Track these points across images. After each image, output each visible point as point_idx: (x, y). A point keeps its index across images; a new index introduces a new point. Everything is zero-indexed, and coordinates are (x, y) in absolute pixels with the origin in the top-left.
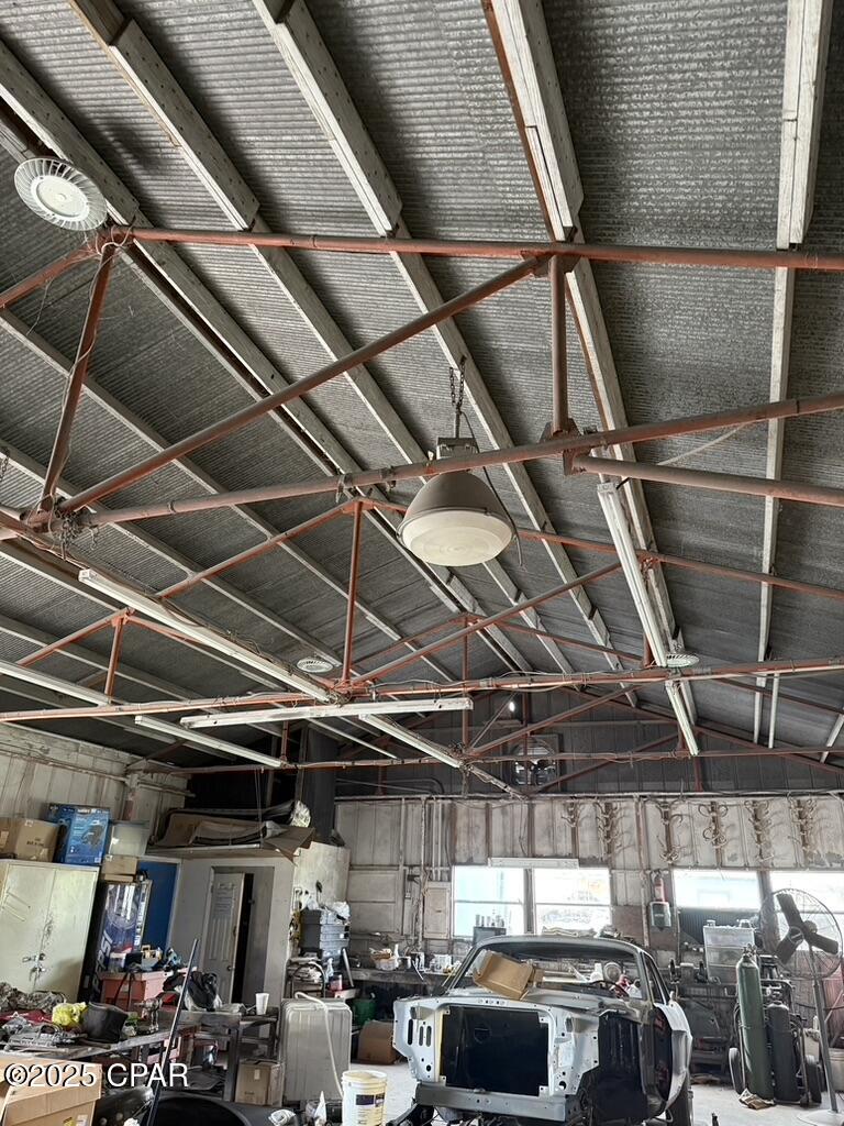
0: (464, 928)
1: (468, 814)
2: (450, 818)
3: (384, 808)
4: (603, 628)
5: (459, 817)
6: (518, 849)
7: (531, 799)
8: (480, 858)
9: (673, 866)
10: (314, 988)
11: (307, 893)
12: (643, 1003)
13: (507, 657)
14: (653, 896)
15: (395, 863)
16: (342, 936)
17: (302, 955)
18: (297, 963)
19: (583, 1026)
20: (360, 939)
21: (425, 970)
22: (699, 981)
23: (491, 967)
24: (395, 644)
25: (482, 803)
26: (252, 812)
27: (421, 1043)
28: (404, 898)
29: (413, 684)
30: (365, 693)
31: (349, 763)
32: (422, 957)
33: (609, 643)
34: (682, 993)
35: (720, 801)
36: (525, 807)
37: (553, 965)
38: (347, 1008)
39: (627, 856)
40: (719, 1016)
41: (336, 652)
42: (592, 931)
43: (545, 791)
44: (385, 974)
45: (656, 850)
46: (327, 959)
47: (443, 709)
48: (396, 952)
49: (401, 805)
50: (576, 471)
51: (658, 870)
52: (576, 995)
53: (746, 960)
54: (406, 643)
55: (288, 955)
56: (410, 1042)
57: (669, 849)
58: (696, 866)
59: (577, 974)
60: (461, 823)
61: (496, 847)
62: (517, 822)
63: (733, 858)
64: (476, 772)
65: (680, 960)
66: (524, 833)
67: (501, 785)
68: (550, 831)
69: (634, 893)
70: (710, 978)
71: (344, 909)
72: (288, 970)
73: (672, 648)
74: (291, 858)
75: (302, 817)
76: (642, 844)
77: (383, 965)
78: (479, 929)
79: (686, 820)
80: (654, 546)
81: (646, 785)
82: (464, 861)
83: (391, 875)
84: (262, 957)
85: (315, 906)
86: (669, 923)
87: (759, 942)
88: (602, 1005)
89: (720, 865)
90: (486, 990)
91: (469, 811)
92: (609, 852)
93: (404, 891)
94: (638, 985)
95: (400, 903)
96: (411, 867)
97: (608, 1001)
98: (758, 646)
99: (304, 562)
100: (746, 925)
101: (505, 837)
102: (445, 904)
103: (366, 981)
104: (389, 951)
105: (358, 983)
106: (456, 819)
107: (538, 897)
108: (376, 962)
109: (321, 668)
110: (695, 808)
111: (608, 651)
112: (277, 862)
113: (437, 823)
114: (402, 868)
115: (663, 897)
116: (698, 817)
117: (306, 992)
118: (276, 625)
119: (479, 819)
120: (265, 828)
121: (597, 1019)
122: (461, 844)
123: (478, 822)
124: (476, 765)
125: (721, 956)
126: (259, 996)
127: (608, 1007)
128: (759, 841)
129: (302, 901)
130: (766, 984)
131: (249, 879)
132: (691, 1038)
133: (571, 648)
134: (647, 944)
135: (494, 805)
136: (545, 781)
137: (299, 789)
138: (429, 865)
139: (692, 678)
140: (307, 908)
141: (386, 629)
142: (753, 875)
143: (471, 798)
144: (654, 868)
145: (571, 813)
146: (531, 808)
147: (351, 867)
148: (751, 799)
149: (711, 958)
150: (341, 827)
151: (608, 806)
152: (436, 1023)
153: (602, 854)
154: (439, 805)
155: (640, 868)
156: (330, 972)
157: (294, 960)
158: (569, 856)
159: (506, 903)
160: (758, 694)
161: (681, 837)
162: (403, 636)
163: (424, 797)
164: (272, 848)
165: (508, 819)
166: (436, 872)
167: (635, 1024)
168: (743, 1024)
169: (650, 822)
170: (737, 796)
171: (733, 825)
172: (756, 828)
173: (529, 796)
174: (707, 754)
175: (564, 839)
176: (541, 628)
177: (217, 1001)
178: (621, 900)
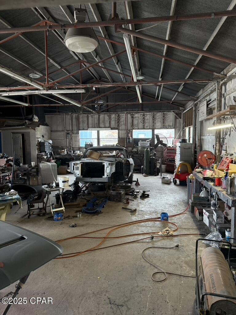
0: (82, 145)
1: (82, 118)
2: (78, 119)
3: (59, 116)
4: (120, 67)
5: (80, 118)
6: (96, 126)
7: (99, 114)
8: (86, 128)
9: (133, 129)
10: (45, 160)
11: (40, 138)
12: (125, 159)
13: (93, 74)
14: (128, 136)
15: (63, 130)
16: (51, 148)
17: (41, 153)
18: (39, 155)
19: (112, 165)
20: (56, 148)
21: (73, 154)
22: (137, 153)
23: (91, 154)
24: (59, 69)
25: (86, 115)
26: (21, 118)
27: (76, 170)
28: (67, 138)
29: (68, 85)
30: (54, 87)
31: (49, 105)
32: (72, 151)
33: (122, 71)
34: (133, 156)
35: (146, 113)
36: (98, 116)
37: (104, 152)
38: (55, 164)
39: (123, 127)
40: (140, 160)
41: (41, 71)
42: (114, 145)
43: (103, 112)
44: (63, 156)
45: (129, 125)
46: (48, 153)
47: (77, 92)
48: (65, 151)
49: (64, 115)
50: (118, 32)
51: (129, 130)
52: (110, 158)
53: (147, 149)
54: (63, 69)
55: (37, 153)
56: (74, 170)
57: (132, 125)
58: (138, 129)
59: (110, 153)
60: (81, 120)
61: (90, 126)
62: (96, 120)
63: (147, 127)
64: (85, 107)
65: (133, 149)
66: (97, 122)
67: (92, 111)
68: (104, 121)
69: (123, 135)
70: (139, 153)
71: (51, 142)
72: (37, 156)
73: (138, 74)
74: (35, 130)
75: (36, 119)
76: (126, 124)
77: (62, 154)
78: (86, 145)
79: (137, 118)
80: (136, 45)
81: (128, 110)
82: (82, 129)
83: (62, 133)
84: (30, 154)
85: (43, 141)
86: (131, 142)
87: (150, 145)
88: (116, 160)
89: (144, 128)
90: (90, 158)
91: (83, 117)
92: (118, 126)
93: (66, 137)
94: (123, 155)
95: (65, 139)
96: (68, 131)
97: (117, 159)
98: (160, 74)
99: (28, 42)
100: (148, 141)
101: (92, 123)
102: (77, 139)
103: (58, 158)
104: (64, 151)
105: (56, 158)
106: (79, 119)
107: (101, 137)
108: (61, 153)
109: (37, 77)
110: (139, 115)
111: (121, 74)
112: (31, 131)
113: (74, 120)
114: (65, 131)
115: (130, 136)
116: (140, 117)
117: (44, 161)
118: (21, 62)
119: (86, 119)
120: (26, 122)
121: (115, 163)
122: (81, 125)
123: (85, 120)
124: (86, 106)
125: (142, 148)
126: (32, 163)
127: (117, 160)
128: (153, 123)
129: (39, 140)
130: (151, 153)
131: (23, 135)
132: (134, 165)
133: (111, 72)
134: (126, 146)
135: (89, 115)
136: (102, 109)
137: (34, 111)
138: (72, 130)
139: (142, 85)
140: (40, 142)
141: (56, 65)
142: (151, 130)
143: (83, 114)
144: (128, 129)
145: (109, 117)
146: (99, 116)
147: (51, 131)
148: (153, 113)
149: (139, 148)
150: (47, 121)
151: (118, 115)
152: (79, 166)
153: (116, 127)
154: (74, 115)
155: (125, 130)
156: (49, 156)
157: (38, 154)
158: (108, 127)
159: (93, 139)
160: (158, 87)
161: (135, 122)
162: (62, 67)
163: (70, 113)
164: (29, 127)
165: (93, 119)
166: (75, 132)
167: (123, 163)
168: (145, 161)
169: (129, 118)
170: (150, 112)
171: (148, 119)
172: (153, 120)
173: (99, 113)
174: (144, 103)
175: (107, 123)
176: (103, 66)
177: (21, 164)
178: (120, 137)
